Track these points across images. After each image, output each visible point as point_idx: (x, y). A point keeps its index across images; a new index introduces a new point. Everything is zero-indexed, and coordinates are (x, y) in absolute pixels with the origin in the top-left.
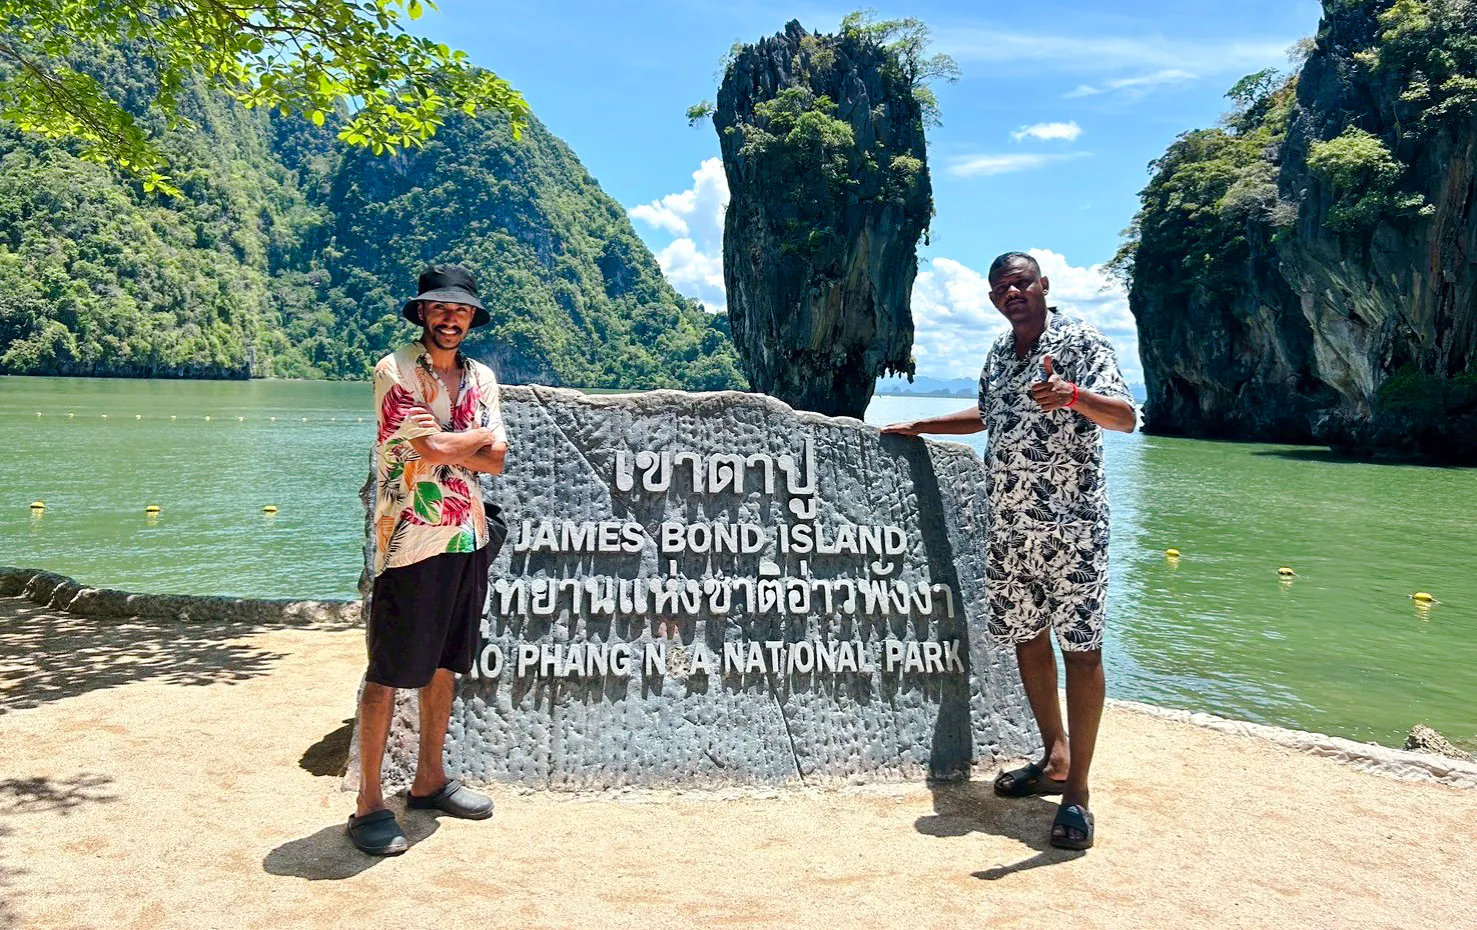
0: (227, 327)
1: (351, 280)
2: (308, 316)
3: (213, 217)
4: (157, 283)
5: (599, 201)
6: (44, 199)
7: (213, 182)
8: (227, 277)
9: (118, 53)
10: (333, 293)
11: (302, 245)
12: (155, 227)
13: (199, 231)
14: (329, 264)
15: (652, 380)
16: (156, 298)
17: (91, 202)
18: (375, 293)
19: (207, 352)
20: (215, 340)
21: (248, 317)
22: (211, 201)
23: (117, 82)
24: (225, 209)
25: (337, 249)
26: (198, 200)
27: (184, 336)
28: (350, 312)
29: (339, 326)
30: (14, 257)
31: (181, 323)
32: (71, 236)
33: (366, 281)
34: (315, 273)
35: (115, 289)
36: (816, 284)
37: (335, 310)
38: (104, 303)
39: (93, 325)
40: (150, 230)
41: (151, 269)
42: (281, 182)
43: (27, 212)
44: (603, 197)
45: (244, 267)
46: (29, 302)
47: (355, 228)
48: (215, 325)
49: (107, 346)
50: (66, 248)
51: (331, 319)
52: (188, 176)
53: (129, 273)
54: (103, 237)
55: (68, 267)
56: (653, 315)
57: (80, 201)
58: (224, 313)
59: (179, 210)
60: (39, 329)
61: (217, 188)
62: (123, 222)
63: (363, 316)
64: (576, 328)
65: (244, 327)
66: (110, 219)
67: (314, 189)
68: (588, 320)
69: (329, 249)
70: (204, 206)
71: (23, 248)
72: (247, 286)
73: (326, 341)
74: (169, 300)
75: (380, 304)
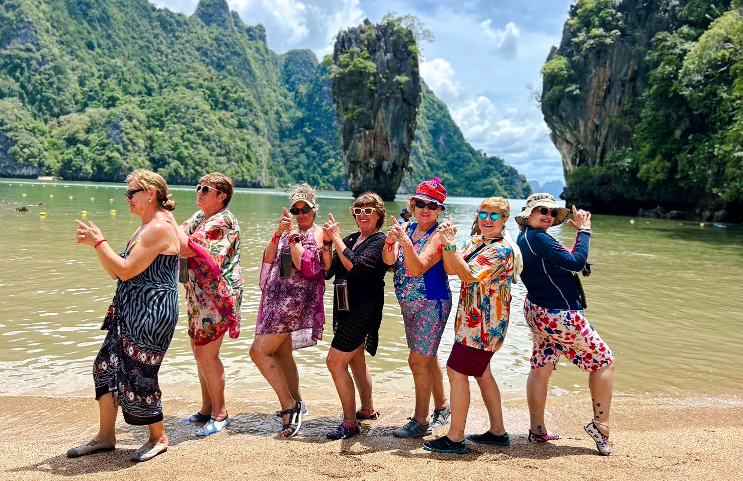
0: (250, 164)
1: (315, 143)
2: (296, 160)
3: (246, 114)
4: (219, 144)
5: (433, 102)
6: (174, 108)
7: (246, 99)
8: (250, 141)
9: (214, 42)
10: (307, 149)
11: (294, 127)
12: (220, 119)
13: (239, 121)
14: (306, 135)
15: (455, 191)
16: (218, 150)
17: (193, 109)
18: (325, 149)
19: (240, 175)
20: (244, 169)
21: (260, 159)
22: (245, 107)
23: (214, 56)
24: (251, 110)
25: (309, 129)
26: (240, 107)
27: (230, 167)
28: (314, 158)
29: (309, 165)
30: (161, 133)
31: (229, 161)
32: (184, 124)
33: (321, 143)
34: (299, 140)
35: (200, 147)
36: (360, 132)
37: (308, 157)
38: (196, 152)
39: (191, 162)
40: (218, 122)
41: (216, 138)
42: (285, 98)
43: (167, 114)
44: (436, 100)
45: (259, 137)
46: (166, 152)
47: (317, 119)
48: (244, 163)
49: (196, 171)
50: (182, 129)
51: (306, 161)
52: (235, 96)
53: (207, 139)
54: (197, 124)
55: (182, 137)
56: (458, 158)
57: (188, 108)
58: (248, 157)
59: (232, 111)
60: (169, 163)
61: (248, 101)
62: (205, 117)
63: (320, 159)
64: (418, 165)
65: (258, 164)
66: (200, 116)
67: (300, 101)
68: (424, 161)
69: (306, 129)
70: (242, 109)
71: (165, 129)
72: (260, 145)
73: (303, 171)
74: (223, 151)
75: (327, 154)
